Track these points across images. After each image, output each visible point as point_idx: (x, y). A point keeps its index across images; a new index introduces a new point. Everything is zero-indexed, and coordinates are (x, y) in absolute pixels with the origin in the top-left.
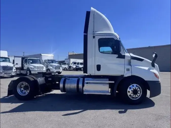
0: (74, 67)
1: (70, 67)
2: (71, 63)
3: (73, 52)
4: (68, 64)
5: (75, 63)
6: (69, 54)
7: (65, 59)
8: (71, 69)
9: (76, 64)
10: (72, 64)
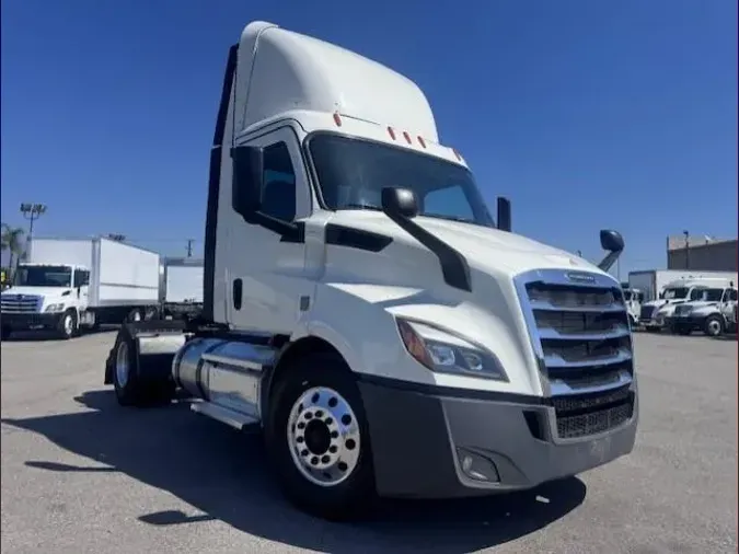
0: (670, 310)
1: (647, 312)
2: (660, 290)
3: (686, 233)
4: (641, 298)
5: (680, 292)
6: (672, 247)
7: (631, 274)
8: (653, 323)
9: (684, 297)
10: (662, 297)
